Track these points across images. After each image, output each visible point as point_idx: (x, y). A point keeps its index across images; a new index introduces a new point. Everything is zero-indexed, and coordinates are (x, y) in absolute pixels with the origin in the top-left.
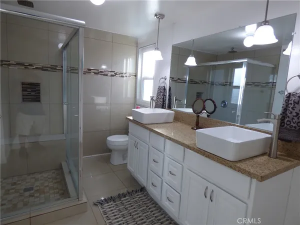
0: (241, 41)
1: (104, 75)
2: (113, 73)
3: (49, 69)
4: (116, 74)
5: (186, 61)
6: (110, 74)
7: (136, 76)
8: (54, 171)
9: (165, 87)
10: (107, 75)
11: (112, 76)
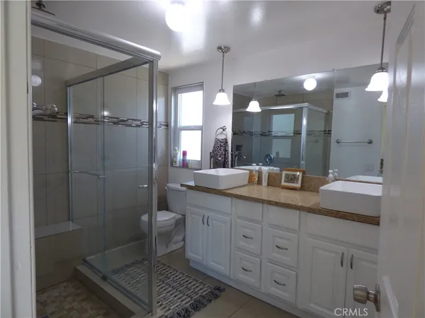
0: (301, 83)
1: (127, 125)
2: (139, 123)
3: (46, 118)
4: (142, 124)
5: (247, 106)
6: (134, 123)
7: (167, 126)
8: (65, 284)
9: (226, 139)
10: (131, 126)
11: (138, 126)
